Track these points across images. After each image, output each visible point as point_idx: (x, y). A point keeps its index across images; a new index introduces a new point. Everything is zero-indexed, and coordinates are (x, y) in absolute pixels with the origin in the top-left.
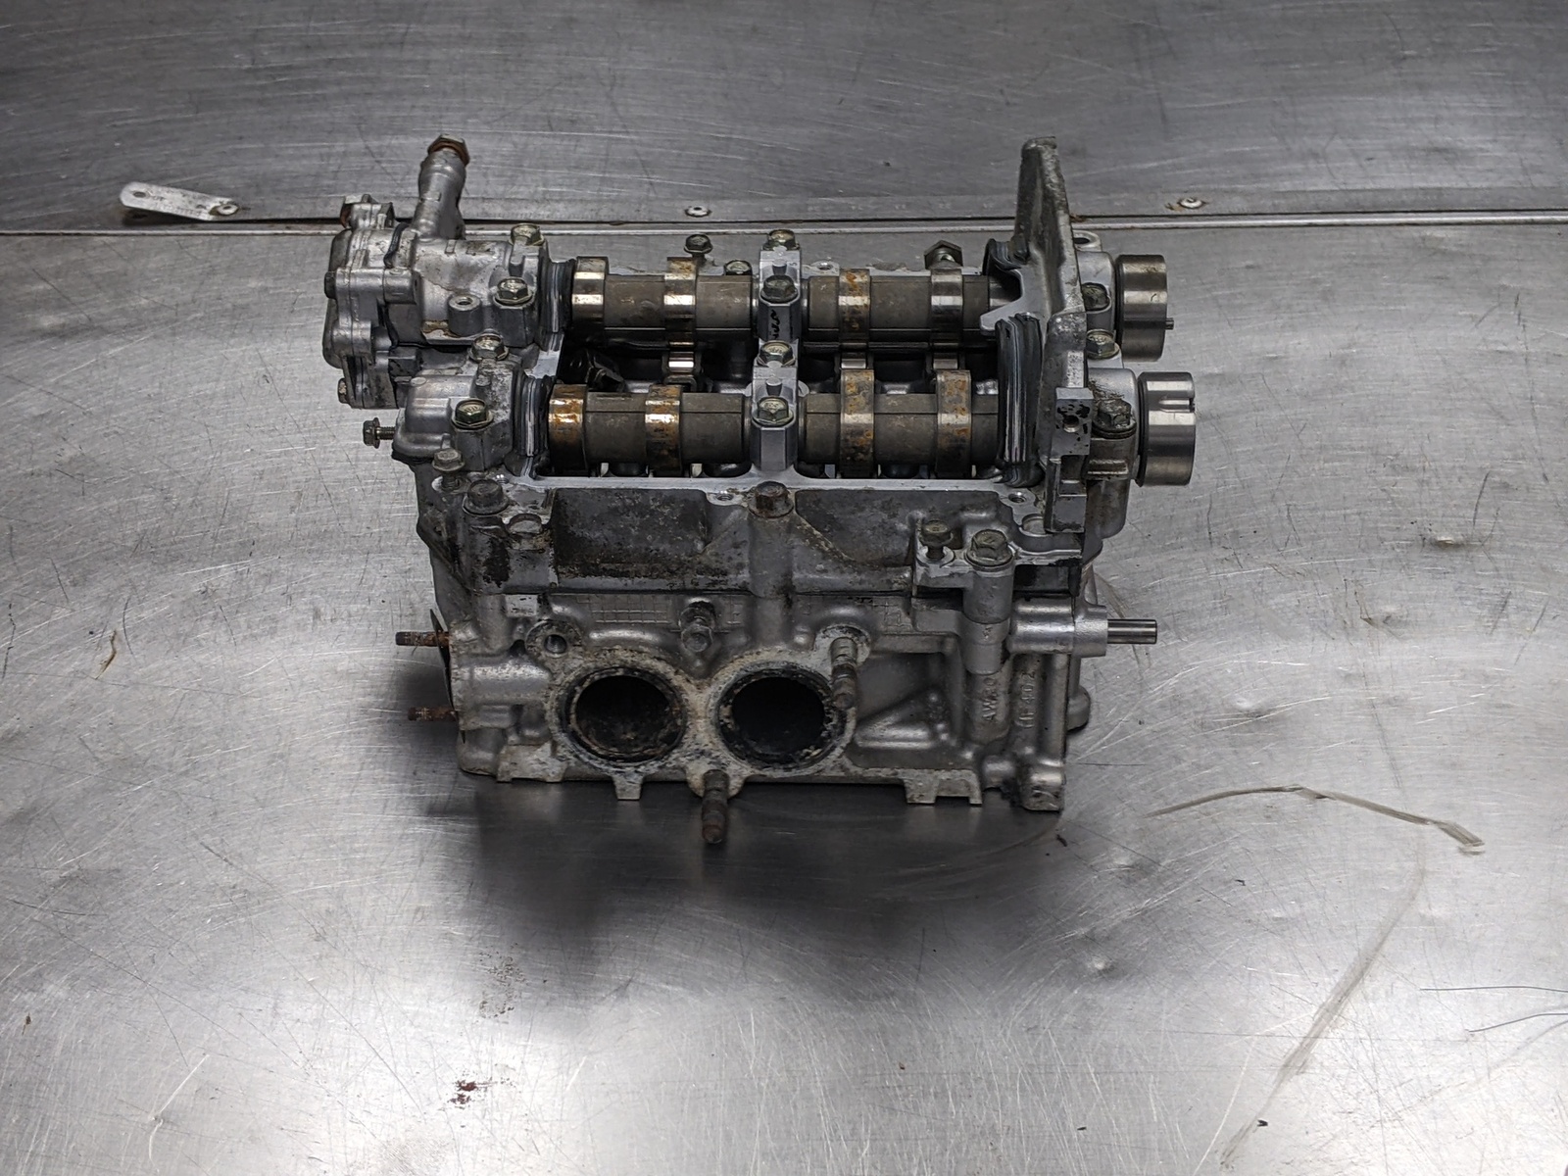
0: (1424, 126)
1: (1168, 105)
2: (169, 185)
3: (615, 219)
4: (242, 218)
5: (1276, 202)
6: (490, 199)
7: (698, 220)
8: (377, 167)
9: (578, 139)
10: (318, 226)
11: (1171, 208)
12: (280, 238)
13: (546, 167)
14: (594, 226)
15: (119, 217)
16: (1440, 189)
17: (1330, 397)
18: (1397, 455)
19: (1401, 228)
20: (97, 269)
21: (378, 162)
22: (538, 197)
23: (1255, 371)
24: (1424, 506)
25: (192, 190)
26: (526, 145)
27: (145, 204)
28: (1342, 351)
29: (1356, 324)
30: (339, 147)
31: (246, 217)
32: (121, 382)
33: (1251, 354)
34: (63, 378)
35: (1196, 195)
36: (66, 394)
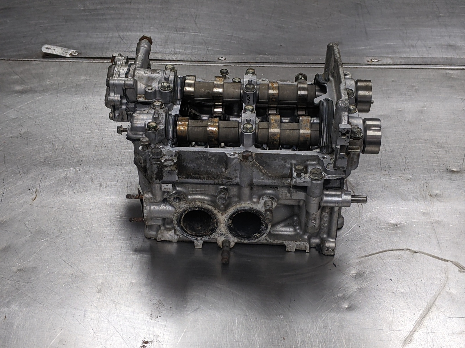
0: (446, 38)
1: (368, 29)
2: (57, 46)
3: (196, 60)
4: (79, 57)
5: (401, 60)
6: (157, 53)
7: (222, 61)
8: (122, 41)
9: (185, 34)
10: (103, 60)
11: (369, 62)
12: (91, 63)
13: (175, 43)
14: (190, 62)
15: (41, 55)
16: (451, 58)
17: (418, 123)
18: (438, 142)
19: (439, 70)
20: (33, 72)
21: (122, 40)
22: (173, 52)
23: (394, 114)
24: (447, 159)
25: (64, 47)
26: (169, 36)
27: (49, 51)
28: (421, 109)
29: (426, 100)
30: (110, 35)
31: (81, 57)
32: (40, 108)
33: (393, 109)
34: (22, 106)
35: (376, 58)
36: (23, 111)
